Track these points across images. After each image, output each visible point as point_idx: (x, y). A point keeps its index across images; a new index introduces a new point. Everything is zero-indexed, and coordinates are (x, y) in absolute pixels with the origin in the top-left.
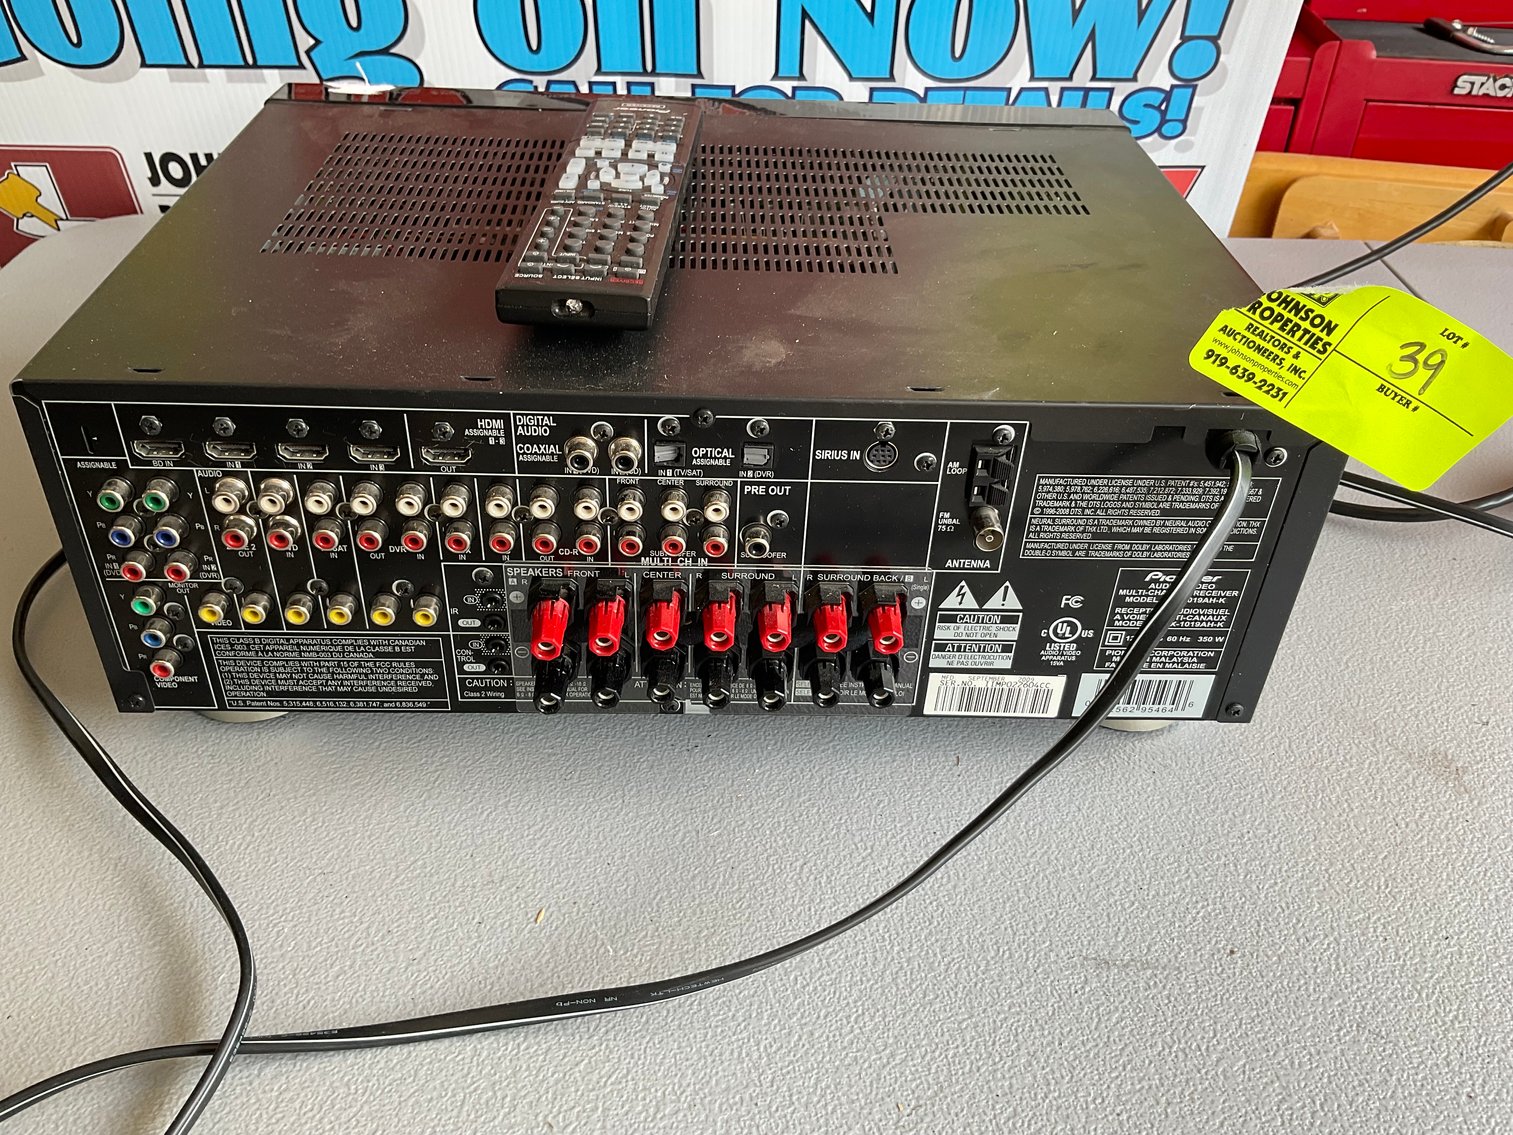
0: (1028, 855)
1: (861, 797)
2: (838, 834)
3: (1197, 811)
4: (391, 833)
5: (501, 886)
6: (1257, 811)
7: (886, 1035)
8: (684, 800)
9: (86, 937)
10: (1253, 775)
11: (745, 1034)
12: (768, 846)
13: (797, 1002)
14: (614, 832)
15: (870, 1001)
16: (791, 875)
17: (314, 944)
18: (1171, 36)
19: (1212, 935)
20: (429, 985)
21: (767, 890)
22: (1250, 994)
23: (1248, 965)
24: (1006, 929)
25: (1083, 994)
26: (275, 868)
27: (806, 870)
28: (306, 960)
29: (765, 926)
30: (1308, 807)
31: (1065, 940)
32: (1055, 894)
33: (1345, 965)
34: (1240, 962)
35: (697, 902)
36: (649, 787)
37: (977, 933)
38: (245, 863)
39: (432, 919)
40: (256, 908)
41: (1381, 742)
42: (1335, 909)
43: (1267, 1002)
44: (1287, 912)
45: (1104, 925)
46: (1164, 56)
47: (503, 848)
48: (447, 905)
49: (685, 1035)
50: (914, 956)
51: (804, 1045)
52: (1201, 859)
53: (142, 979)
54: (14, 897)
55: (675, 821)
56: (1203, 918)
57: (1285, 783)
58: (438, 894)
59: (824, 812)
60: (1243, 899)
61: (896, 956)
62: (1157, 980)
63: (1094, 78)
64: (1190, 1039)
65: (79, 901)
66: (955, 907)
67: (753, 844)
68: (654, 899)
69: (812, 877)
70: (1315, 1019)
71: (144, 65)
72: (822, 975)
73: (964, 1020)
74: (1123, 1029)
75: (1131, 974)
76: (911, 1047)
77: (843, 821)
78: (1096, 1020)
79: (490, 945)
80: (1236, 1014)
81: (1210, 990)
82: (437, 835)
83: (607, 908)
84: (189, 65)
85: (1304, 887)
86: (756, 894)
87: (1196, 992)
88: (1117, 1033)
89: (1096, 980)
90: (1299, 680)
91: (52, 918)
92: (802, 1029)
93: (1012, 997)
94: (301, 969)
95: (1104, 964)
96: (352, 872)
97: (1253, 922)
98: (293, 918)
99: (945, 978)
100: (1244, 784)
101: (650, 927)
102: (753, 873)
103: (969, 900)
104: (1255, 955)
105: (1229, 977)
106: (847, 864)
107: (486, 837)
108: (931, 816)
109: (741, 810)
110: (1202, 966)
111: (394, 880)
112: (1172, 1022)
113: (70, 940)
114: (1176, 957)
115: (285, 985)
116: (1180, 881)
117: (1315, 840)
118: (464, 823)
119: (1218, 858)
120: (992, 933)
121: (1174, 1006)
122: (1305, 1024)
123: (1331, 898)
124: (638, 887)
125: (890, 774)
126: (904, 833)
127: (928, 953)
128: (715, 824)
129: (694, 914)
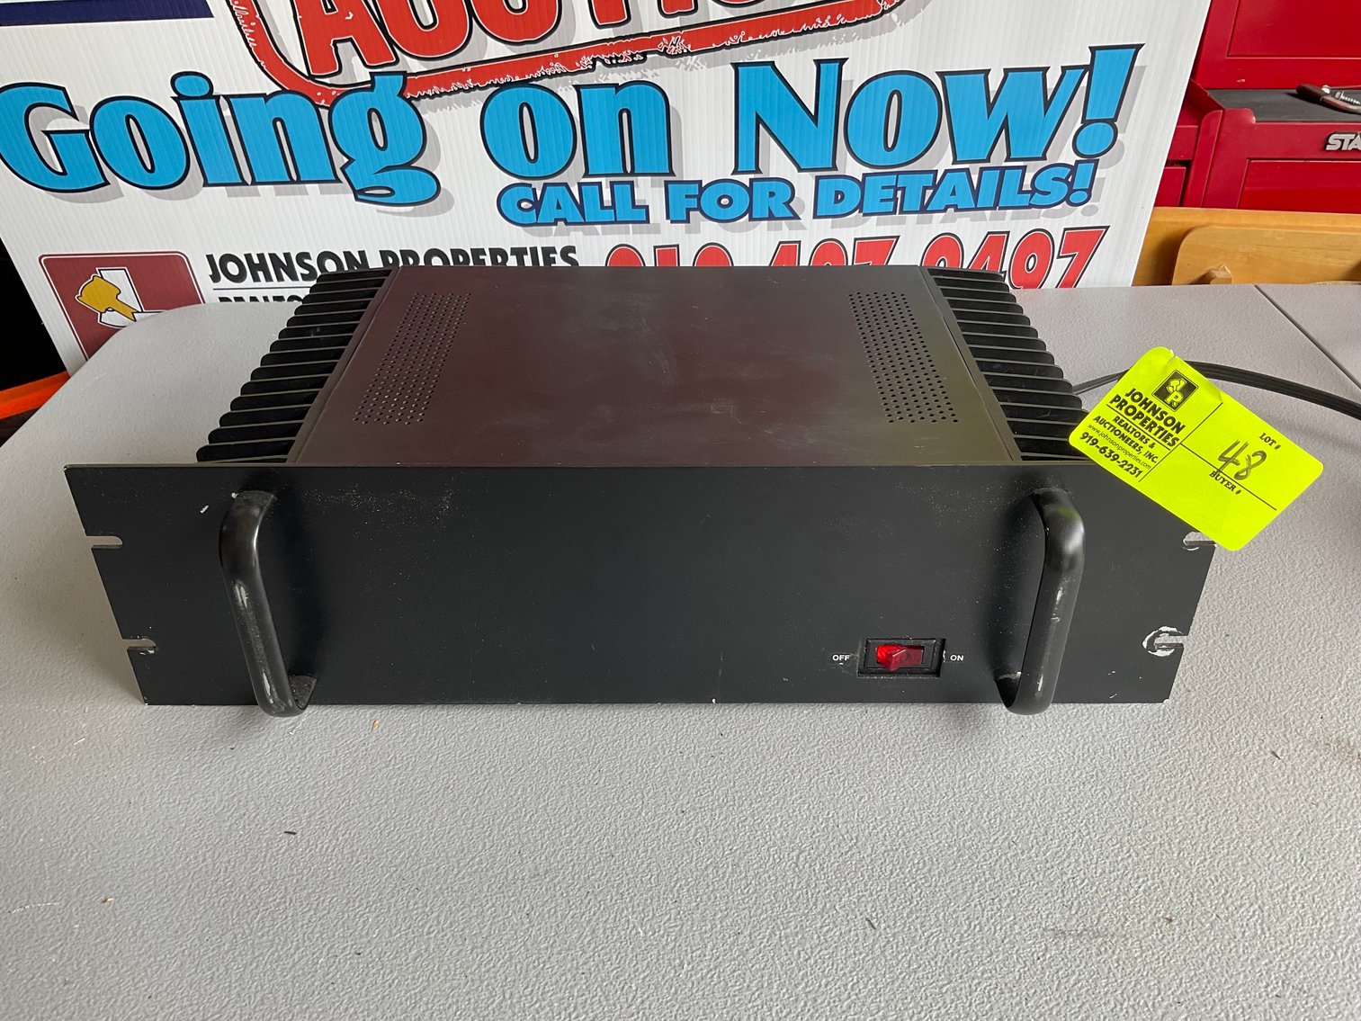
0: (991, 841)
1: (845, 794)
2: (827, 827)
3: (1135, 799)
4: (451, 834)
5: (546, 878)
6: (1186, 797)
7: (878, 1000)
8: (694, 800)
9: (206, 930)
10: (1181, 765)
11: (759, 1002)
12: (768, 839)
13: (801, 973)
14: (637, 829)
15: (863, 971)
16: (789, 863)
17: (394, 931)
18: (1073, 121)
19: (1152, 906)
20: (492, 965)
21: (769, 877)
22: (1188, 956)
23: (1185, 931)
24: (976, 906)
25: (1044, 961)
26: (357, 868)
27: (801, 859)
28: (389, 944)
29: (769, 909)
30: (1230, 791)
31: (1027, 914)
32: (1016, 874)
33: (1269, 929)
34: (1178, 929)
35: (711, 888)
36: (664, 789)
37: (951, 910)
38: (333, 864)
39: (490, 908)
40: (345, 901)
41: (1291, 733)
42: (1258, 881)
43: (1203, 964)
44: (1216, 884)
45: (1059, 900)
46: (1069, 137)
47: (545, 845)
48: (502, 895)
49: (709, 1004)
50: (898, 932)
51: (809, 1010)
52: (1140, 840)
53: (255, 964)
54: (145, 897)
55: (688, 819)
56: (1145, 891)
57: (1209, 771)
58: (494, 886)
59: (814, 808)
60: (1178, 874)
61: (883, 932)
62: (1107, 947)
63: (1008, 159)
64: (1138, 996)
65: (198, 899)
66: (932, 888)
67: (755, 838)
68: (675, 886)
69: (807, 865)
70: (1246, 977)
71: (206, 184)
72: (821, 950)
73: (944, 985)
74: (1080, 989)
75: (1085, 941)
76: (900, 1009)
77: (830, 816)
78: (1057, 982)
79: (540, 928)
80: (1177, 974)
81: (1153, 954)
82: (490, 835)
83: (635, 895)
84: (244, 183)
85: (1230, 862)
86: (761, 881)
87: (1141, 956)
88: (1075, 993)
89: (1055, 947)
90: (1217, 679)
91: (177, 914)
92: (807, 996)
93: (984, 964)
94: (385, 953)
95: (1059, 934)
96: (422, 869)
97: (1187, 894)
98: (376, 909)
99: (925, 950)
100: (1174, 773)
101: (672, 911)
102: (757, 862)
103: (943, 882)
104: (1191, 922)
105: (1169, 943)
106: (836, 853)
107: (530, 837)
108: (906, 809)
109: (743, 808)
110: (1145, 933)
111: (456, 875)
112: (1122, 982)
113: (193, 933)
114: (1123, 926)
115: (373, 967)
116: (1122, 859)
117: (1237, 820)
118: (511, 825)
119: (1155, 838)
120: (964, 910)
121: (1123, 969)
122: (1237, 982)
123: (1254, 871)
124: (660, 877)
125: (869, 773)
126: (883, 825)
127: (910, 929)
128: (722, 820)
129: (710, 899)
